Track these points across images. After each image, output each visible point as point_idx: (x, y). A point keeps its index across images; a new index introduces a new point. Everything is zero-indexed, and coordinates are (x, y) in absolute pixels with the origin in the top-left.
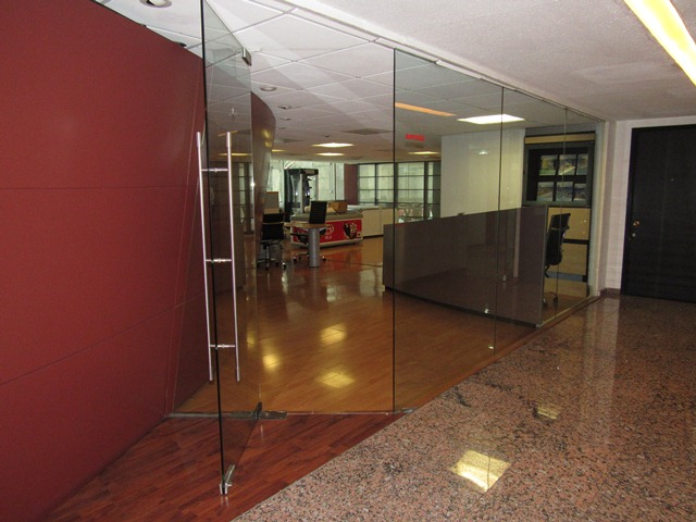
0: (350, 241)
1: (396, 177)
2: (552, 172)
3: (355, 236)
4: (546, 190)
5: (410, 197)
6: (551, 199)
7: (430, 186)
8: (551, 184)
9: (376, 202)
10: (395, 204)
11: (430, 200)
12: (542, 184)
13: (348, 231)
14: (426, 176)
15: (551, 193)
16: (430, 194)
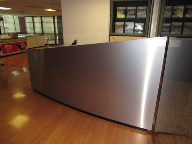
0: (22, 51)
1: (42, 22)
2: (123, 16)
3: (24, 49)
4: (120, 27)
5: (49, 31)
6: (122, 32)
7: (56, 26)
8: (122, 23)
9: (35, 33)
10: (43, 34)
11: (57, 32)
12: (117, 24)
13: (20, 47)
14: (54, 22)
15: (122, 28)
16: (57, 30)
